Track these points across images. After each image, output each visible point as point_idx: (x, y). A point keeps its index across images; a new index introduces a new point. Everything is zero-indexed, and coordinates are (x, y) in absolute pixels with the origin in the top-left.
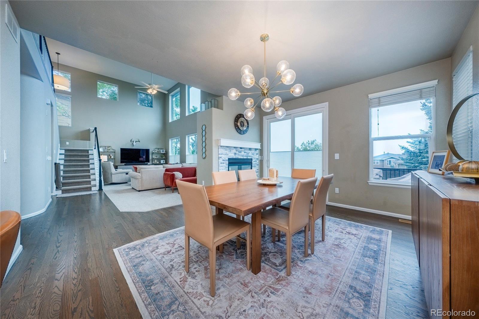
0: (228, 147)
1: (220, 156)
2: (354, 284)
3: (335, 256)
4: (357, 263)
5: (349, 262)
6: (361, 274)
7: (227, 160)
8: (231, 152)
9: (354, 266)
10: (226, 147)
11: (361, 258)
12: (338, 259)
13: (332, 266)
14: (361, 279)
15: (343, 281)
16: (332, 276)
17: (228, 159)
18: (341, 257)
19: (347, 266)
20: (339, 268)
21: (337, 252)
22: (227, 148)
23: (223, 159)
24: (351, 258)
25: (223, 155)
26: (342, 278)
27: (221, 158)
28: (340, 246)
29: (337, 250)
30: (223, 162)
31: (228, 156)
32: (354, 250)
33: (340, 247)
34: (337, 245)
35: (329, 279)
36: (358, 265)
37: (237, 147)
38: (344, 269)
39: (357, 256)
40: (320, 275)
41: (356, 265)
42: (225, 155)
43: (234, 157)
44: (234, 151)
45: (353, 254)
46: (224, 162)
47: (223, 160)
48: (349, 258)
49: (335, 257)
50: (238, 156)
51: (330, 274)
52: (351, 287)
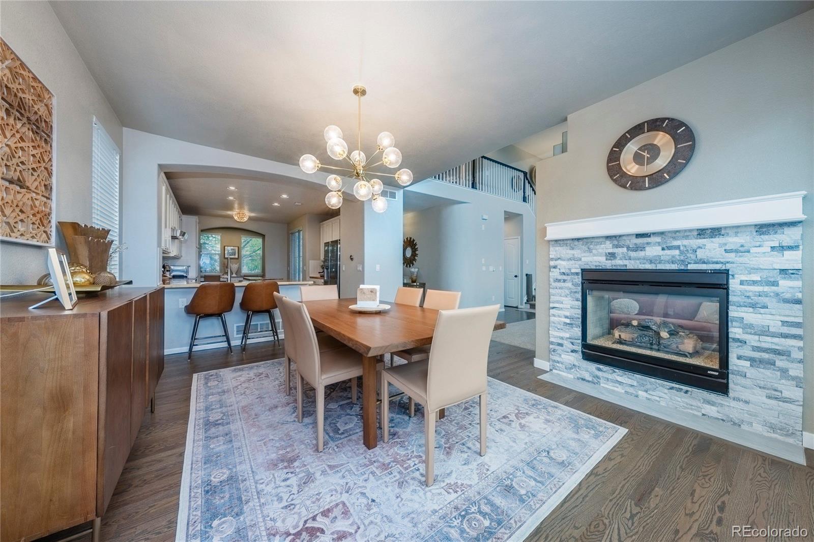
0: (578, 239)
1: (552, 263)
2: (226, 428)
3: (273, 440)
4: (237, 454)
5: (248, 447)
6: (224, 443)
7: (577, 274)
8: (594, 251)
9: (238, 447)
10: (573, 239)
11: (234, 470)
12: (265, 439)
13: (264, 426)
14: (221, 438)
15: (239, 423)
16: (254, 419)
17: (579, 271)
18: (265, 445)
19: (246, 439)
20: (253, 430)
21: (277, 447)
22: (576, 243)
23: (562, 271)
24: (251, 457)
25: (564, 260)
26: (242, 424)
27: (555, 267)
28: (286, 464)
29: (281, 452)
30: (560, 277)
31: (580, 262)
32: (257, 478)
33: (282, 461)
34: (291, 461)
35: (254, 415)
36: (234, 453)
37: (620, 236)
38: (247, 434)
39: (243, 467)
40: (265, 411)
41: (237, 450)
42: (570, 259)
43: (608, 264)
44: (608, 247)
45: (253, 467)
46: (565, 277)
47: (564, 274)
48: (253, 453)
49: (271, 438)
50: (626, 262)
51: (257, 418)
52: (228, 423)
